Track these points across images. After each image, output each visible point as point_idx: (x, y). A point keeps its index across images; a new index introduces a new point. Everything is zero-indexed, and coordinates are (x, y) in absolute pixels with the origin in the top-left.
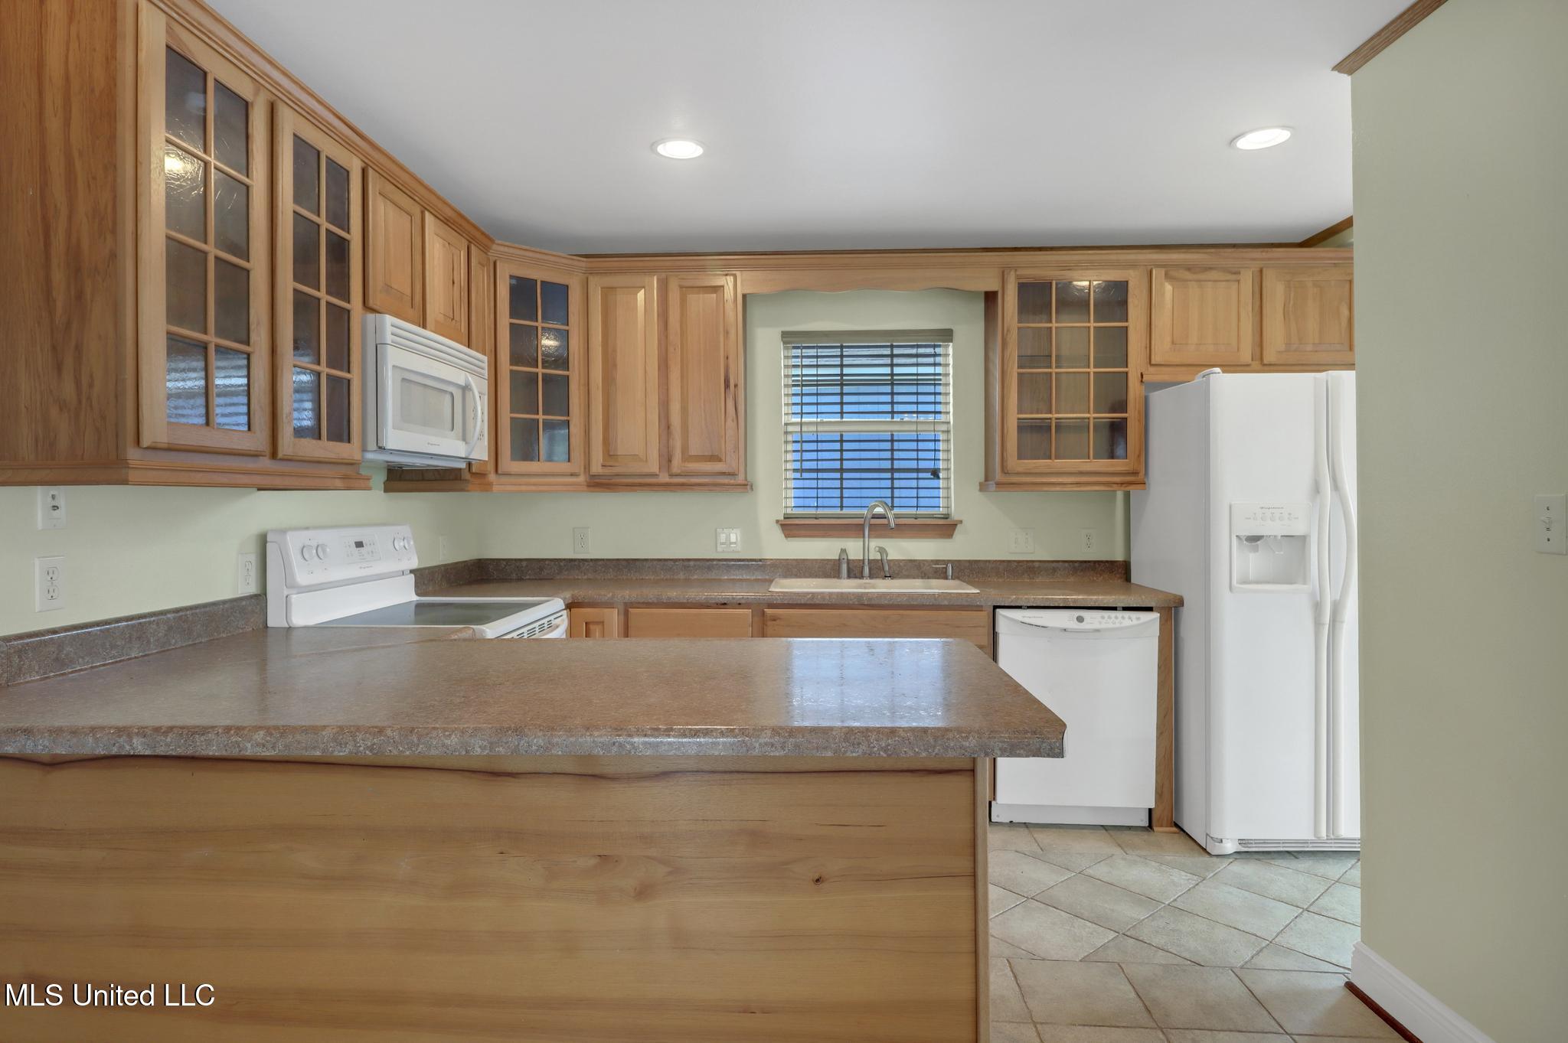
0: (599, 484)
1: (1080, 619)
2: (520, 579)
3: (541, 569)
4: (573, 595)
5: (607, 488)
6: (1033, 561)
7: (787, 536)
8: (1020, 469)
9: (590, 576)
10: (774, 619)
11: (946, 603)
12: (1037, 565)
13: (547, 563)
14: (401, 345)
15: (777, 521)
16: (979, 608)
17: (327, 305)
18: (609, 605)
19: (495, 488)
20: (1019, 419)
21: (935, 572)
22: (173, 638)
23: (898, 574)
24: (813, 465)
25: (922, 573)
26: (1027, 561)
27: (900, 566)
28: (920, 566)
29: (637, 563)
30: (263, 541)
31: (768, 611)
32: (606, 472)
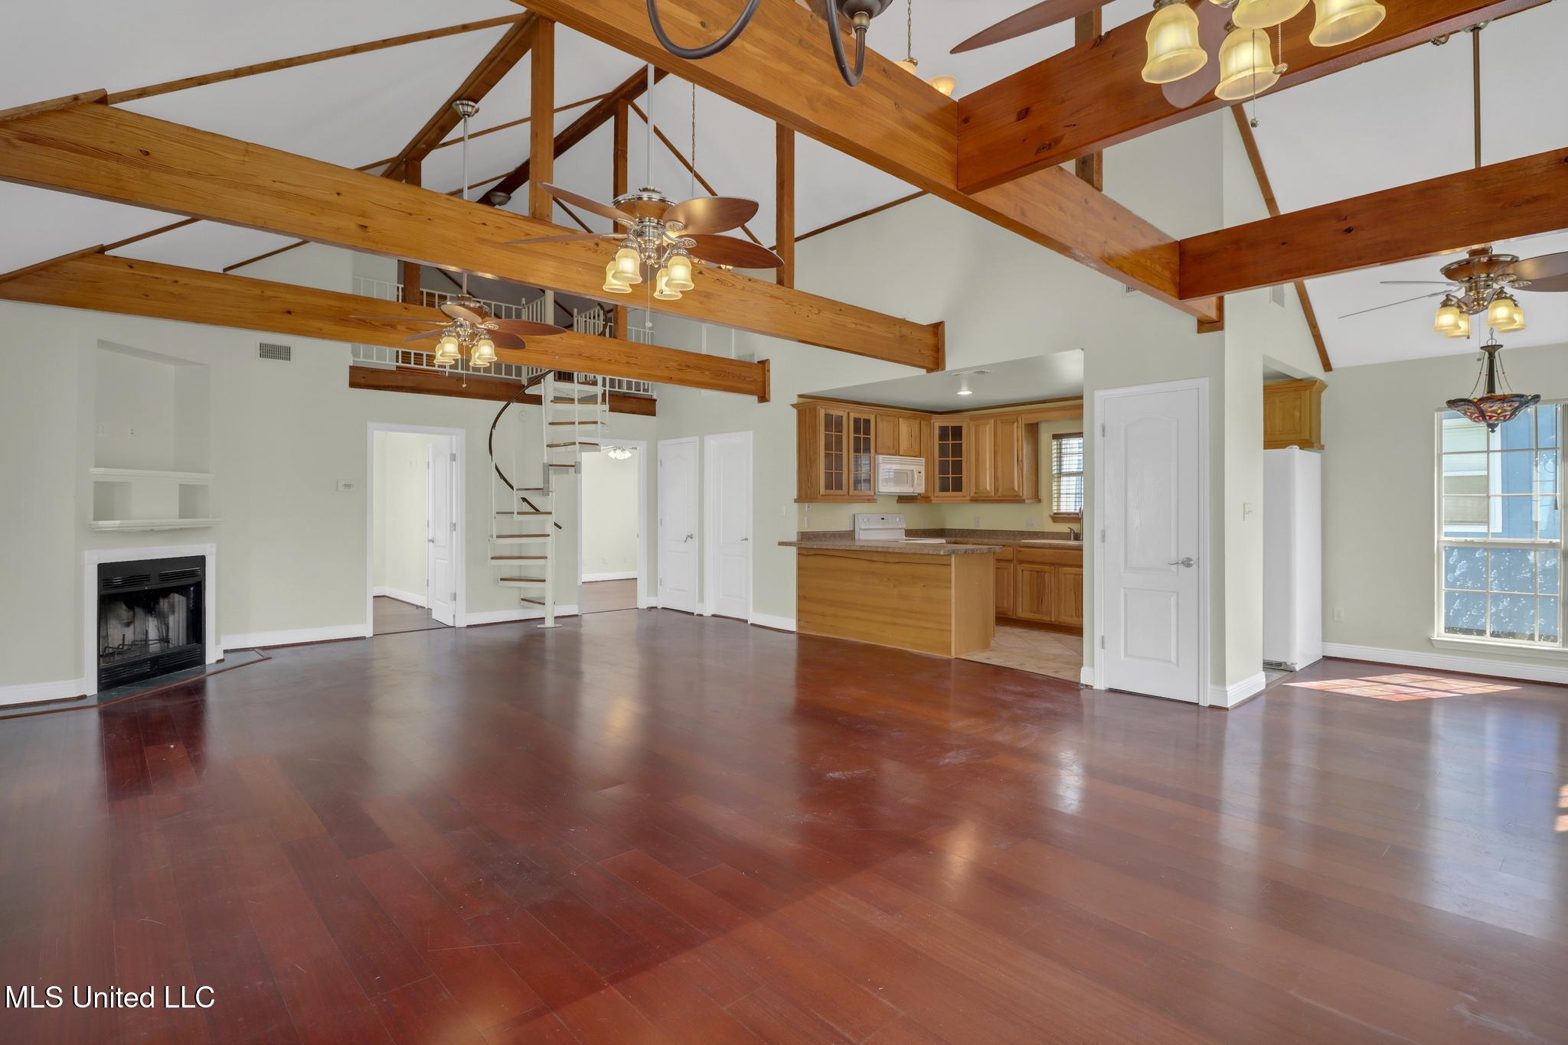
0: (975, 500)
5: (976, 502)
10: (1020, 551)
14: (881, 461)
19: (932, 502)
30: (857, 516)
31: (1018, 549)
32: (976, 495)
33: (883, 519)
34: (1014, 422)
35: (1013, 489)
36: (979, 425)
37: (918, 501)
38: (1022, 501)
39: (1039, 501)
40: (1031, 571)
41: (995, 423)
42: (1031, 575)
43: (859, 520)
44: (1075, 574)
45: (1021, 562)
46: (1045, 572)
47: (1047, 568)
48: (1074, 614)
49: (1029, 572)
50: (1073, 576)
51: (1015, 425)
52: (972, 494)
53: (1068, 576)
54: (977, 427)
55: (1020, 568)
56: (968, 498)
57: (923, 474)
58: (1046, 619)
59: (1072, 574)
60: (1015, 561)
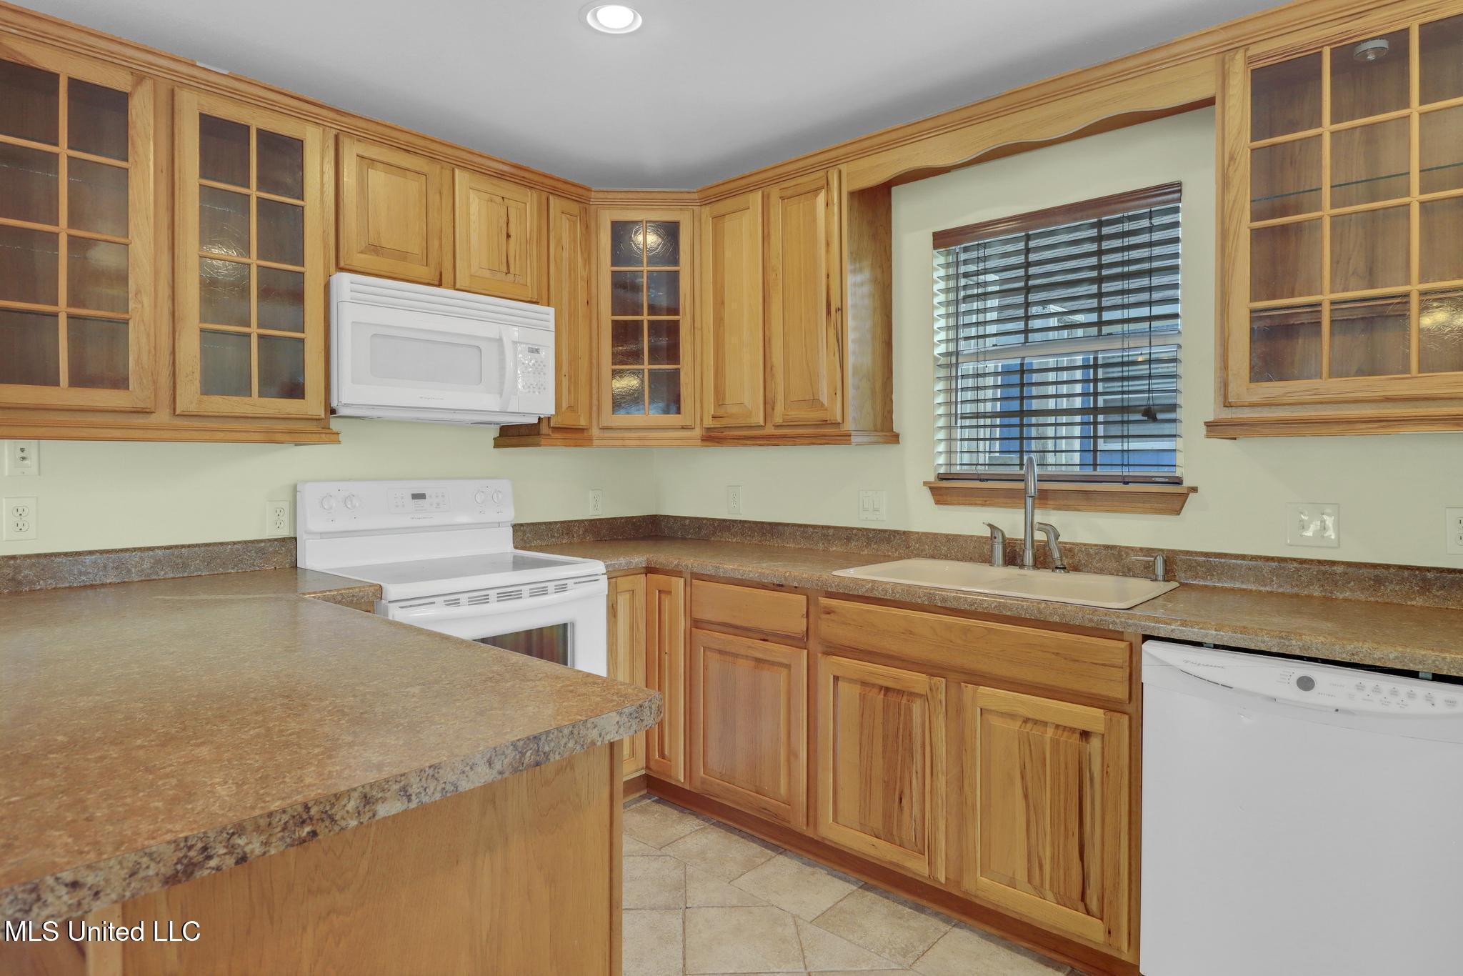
0: (713, 437)
1: (1306, 684)
2: (684, 539)
3: (700, 528)
4: (648, 559)
5: (718, 442)
6: (1333, 563)
7: (938, 502)
8: (1255, 399)
9: (739, 539)
10: (829, 612)
11: (1056, 619)
12: (1339, 569)
13: (704, 522)
14: (359, 300)
15: (925, 483)
16: (1117, 636)
17: (258, 269)
18: (677, 573)
19: (595, 442)
20: (1252, 311)
21: (1145, 568)
22: (162, 569)
23: (1086, 566)
24: (969, 408)
25: (1123, 567)
26: (1320, 562)
27: (1088, 554)
28: (1120, 555)
29: (780, 527)
30: (295, 490)
31: (824, 601)
32: (717, 424)
33: (419, 496)
34: (816, 191)
35: (815, 402)
36: (722, 216)
37: (543, 441)
38: (843, 439)
39: (895, 438)
40: (863, 683)
41: (766, 199)
42: (863, 698)
43: (309, 496)
44: (1026, 720)
45: (833, 649)
46: (913, 695)
47: (917, 681)
48: (1021, 875)
49: (857, 689)
50: (1015, 726)
51: (821, 198)
52: (709, 422)
53: (997, 722)
54: (718, 218)
55: (829, 666)
56: (698, 432)
57: (548, 355)
58: (917, 866)
59: (1012, 716)
60: (812, 643)
